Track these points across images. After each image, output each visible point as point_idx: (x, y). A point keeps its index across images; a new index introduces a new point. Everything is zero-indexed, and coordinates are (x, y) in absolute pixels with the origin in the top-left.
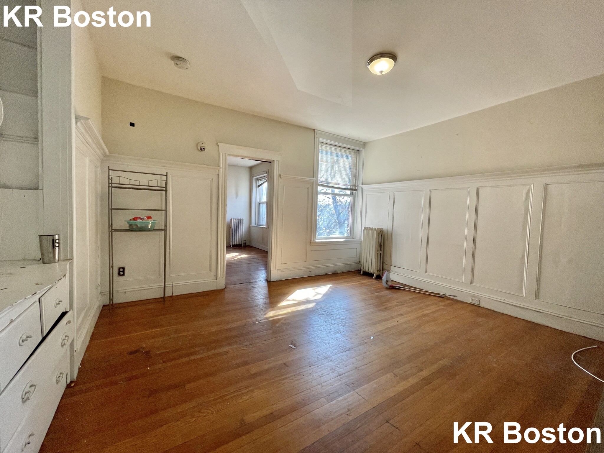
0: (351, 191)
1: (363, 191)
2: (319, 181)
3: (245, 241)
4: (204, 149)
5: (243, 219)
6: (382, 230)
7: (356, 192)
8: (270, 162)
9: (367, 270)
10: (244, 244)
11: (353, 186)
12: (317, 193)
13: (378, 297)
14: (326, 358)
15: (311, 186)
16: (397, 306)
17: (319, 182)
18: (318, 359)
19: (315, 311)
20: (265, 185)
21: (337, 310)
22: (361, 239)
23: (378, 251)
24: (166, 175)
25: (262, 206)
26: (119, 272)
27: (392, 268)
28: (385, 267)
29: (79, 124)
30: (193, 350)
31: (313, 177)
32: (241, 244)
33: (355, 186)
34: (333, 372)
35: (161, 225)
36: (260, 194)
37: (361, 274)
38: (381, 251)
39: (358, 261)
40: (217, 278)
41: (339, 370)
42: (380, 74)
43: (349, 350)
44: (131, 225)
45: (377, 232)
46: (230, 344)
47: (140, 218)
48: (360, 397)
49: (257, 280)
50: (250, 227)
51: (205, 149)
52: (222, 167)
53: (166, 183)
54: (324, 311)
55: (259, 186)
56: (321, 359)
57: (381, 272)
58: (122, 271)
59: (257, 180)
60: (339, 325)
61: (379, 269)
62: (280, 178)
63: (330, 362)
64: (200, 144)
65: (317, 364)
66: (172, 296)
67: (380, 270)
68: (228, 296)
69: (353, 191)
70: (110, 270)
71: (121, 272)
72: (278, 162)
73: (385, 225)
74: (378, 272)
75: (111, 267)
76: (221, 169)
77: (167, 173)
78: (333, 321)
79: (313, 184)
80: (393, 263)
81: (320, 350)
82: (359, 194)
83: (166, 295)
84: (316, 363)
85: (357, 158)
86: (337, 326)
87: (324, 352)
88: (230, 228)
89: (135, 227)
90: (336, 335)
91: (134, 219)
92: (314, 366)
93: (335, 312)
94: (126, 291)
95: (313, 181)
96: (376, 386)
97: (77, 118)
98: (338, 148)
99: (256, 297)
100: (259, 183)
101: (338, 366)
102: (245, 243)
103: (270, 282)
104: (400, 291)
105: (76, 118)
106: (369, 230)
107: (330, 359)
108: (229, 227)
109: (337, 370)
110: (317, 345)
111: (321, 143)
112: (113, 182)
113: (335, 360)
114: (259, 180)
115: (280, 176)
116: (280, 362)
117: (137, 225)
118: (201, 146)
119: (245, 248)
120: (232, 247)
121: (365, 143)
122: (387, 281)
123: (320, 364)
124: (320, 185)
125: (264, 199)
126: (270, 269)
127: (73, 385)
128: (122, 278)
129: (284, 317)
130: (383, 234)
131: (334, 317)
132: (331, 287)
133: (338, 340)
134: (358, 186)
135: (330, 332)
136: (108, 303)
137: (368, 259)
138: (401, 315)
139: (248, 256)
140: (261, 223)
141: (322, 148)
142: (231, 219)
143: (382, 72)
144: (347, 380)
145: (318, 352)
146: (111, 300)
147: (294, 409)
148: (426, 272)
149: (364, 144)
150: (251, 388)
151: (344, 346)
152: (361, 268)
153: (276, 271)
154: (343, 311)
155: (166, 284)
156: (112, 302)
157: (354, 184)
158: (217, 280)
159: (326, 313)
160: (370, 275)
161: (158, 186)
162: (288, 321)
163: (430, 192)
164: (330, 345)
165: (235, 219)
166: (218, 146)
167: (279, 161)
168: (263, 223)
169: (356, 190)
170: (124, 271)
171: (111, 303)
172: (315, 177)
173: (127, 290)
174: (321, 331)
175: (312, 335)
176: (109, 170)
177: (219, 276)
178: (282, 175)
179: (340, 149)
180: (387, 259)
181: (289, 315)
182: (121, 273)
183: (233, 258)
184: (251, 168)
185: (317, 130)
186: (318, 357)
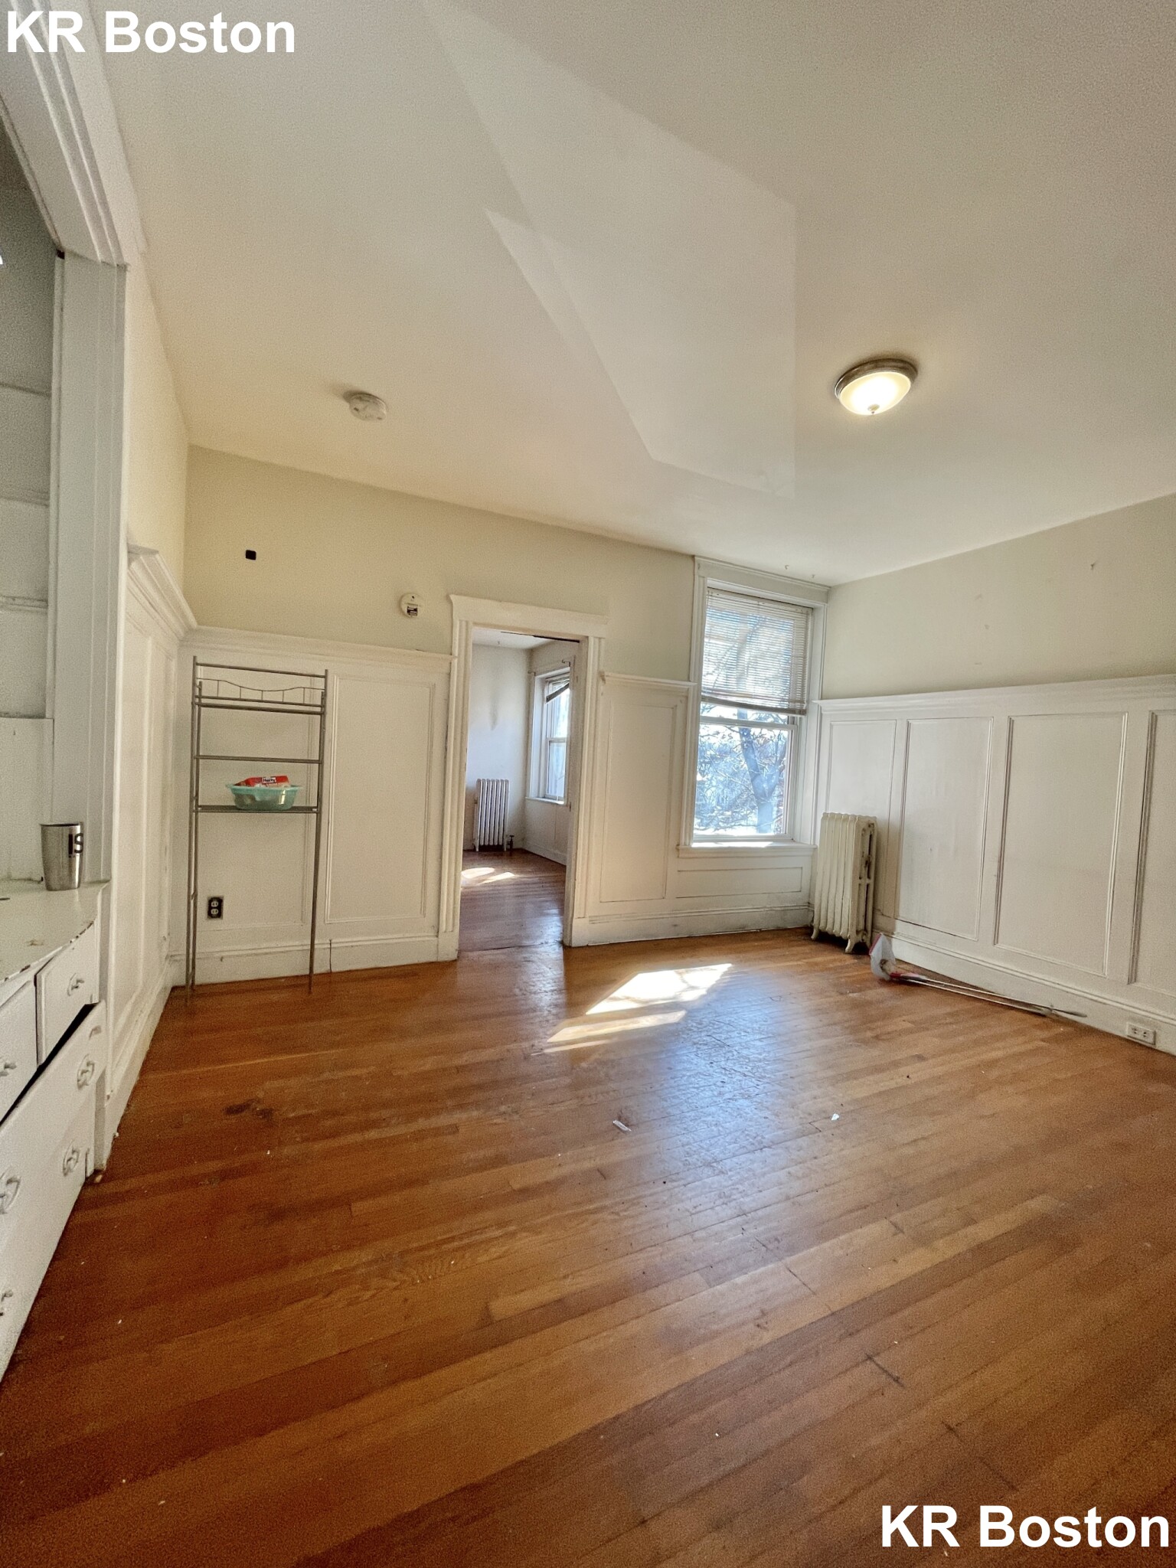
0: (790, 715)
1: (821, 714)
2: (705, 688)
3: (512, 836)
4: (416, 610)
5: (507, 781)
6: (873, 822)
7: (803, 717)
8: (578, 641)
9: (828, 928)
10: (508, 844)
11: (795, 701)
12: (698, 720)
13: (856, 1005)
14: (709, 1165)
15: (681, 701)
16: (910, 1032)
17: (705, 692)
18: (686, 1164)
19: (683, 1032)
20: (565, 697)
21: (743, 1034)
22: (814, 844)
23: (860, 878)
24: (325, 677)
25: (555, 748)
26: (210, 908)
27: (900, 926)
28: (881, 921)
29: (134, 565)
30: (373, 1115)
31: (689, 680)
32: (501, 844)
33: (802, 702)
34: (726, 1204)
35: (308, 799)
36: (553, 717)
37: (813, 937)
38: (869, 877)
39: (806, 900)
40: (438, 932)
41: (742, 1199)
42: (869, 413)
43: (769, 1147)
44: (239, 797)
45: (858, 826)
46: (461, 1107)
47: (259, 780)
48: (796, 1281)
49: (538, 942)
50: (524, 801)
51: (418, 610)
52: (459, 655)
53: (324, 696)
54: (709, 1034)
55: (549, 698)
56: (695, 1164)
57: (869, 935)
58: (216, 908)
59: (547, 681)
60: (745, 1076)
61: (861, 927)
62: (601, 682)
63: (718, 1175)
64: (407, 600)
65: (683, 1179)
66: (330, 974)
67: (865, 929)
68: (464, 979)
69: (794, 715)
70: (189, 903)
71: (215, 910)
72: (597, 640)
73: (879, 808)
74: (860, 935)
75: (193, 896)
76: (456, 661)
77: (326, 671)
78: (730, 1064)
79: (687, 697)
80: (902, 913)
81: (692, 1141)
82: (810, 723)
83: (317, 970)
84: (680, 1176)
85: (807, 628)
86: (740, 1078)
87: (702, 1148)
88: (476, 802)
89: (248, 801)
90: (737, 1103)
91: (248, 782)
92: (675, 1184)
93: (739, 1040)
94: (224, 954)
95: (688, 689)
96: (841, 1252)
97: (131, 552)
98: (756, 602)
99: (532, 988)
100: (551, 689)
101: (738, 1189)
102: (511, 843)
103: (570, 947)
104: (919, 990)
105: (129, 552)
106: (836, 820)
107: (720, 1167)
108: (473, 802)
109: (735, 1200)
110: (685, 1126)
111: (711, 590)
112: (204, 694)
113: (730, 1170)
114: (550, 682)
115: (602, 677)
116: (587, 1165)
117: (253, 798)
118: (409, 604)
119: (511, 855)
120: (477, 850)
121: (830, 587)
122: (883, 962)
123: (690, 1179)
124: (704, 699)
125: (562, 730)
126: (570, 916)
127: (99, 1178)
128: (215, 922)
129: (603, 1045)
130: (876, 834)
131: (735, 1053)
132: (729, 968)
133: (741, 1117)
134: (808, 702)
135: (720, 1094)
136: (183, 982)
137: (831, 897)
138: (921, 1058)
139: (518, 876)
140: (551, 793)
141: (714, 603)
142: (479, 781)
143: (875, 408)
144: (761, 1229)
145: (687, 1145)
146: (190, 974)
147: (617, 1294)
148: (996, 941)
149: (828, 592)
150: (512, 1228)
151: (758, 1135)
152: (813, 921)
153: (586, 921)
154: (758, 1037)
155: (316, 942)
156: (193, 981)
157: (798, 696)
158: (437, 936)
159: (713, 1039)
160: (838, 942)
161: (306, 703)
162: (612, 1056)
163: (1011, 722)
164: (721, 1129)
165: (489, 781)
166: (451, 603)
167: (600, 638)
168: (558, 791)
169: (803, 712)
170: (220, 908)
171: (191, 982)
172: (692, 678)
173: (227, 954)
174: (697, 1088)
175: (673, 1097)
176: (196, 664)
177: (443, 927)
178: (606, 674)
179: (760, 603)
180: (884, 902)
181: (615, 1039)
182: (214, 912)
183: (480, 879)
184: (531, 653)
185: (701, 557)
186: (688, 1158)
